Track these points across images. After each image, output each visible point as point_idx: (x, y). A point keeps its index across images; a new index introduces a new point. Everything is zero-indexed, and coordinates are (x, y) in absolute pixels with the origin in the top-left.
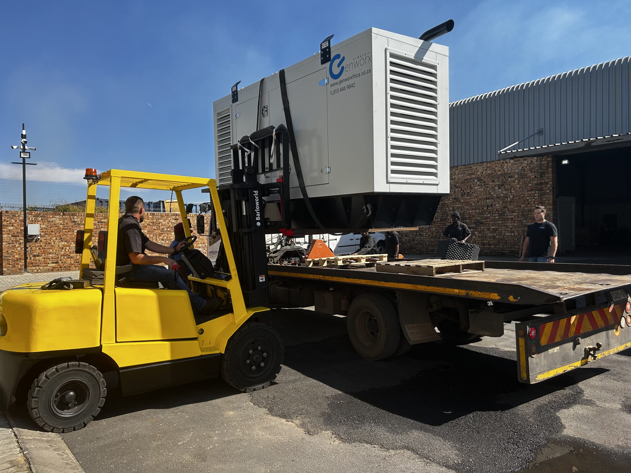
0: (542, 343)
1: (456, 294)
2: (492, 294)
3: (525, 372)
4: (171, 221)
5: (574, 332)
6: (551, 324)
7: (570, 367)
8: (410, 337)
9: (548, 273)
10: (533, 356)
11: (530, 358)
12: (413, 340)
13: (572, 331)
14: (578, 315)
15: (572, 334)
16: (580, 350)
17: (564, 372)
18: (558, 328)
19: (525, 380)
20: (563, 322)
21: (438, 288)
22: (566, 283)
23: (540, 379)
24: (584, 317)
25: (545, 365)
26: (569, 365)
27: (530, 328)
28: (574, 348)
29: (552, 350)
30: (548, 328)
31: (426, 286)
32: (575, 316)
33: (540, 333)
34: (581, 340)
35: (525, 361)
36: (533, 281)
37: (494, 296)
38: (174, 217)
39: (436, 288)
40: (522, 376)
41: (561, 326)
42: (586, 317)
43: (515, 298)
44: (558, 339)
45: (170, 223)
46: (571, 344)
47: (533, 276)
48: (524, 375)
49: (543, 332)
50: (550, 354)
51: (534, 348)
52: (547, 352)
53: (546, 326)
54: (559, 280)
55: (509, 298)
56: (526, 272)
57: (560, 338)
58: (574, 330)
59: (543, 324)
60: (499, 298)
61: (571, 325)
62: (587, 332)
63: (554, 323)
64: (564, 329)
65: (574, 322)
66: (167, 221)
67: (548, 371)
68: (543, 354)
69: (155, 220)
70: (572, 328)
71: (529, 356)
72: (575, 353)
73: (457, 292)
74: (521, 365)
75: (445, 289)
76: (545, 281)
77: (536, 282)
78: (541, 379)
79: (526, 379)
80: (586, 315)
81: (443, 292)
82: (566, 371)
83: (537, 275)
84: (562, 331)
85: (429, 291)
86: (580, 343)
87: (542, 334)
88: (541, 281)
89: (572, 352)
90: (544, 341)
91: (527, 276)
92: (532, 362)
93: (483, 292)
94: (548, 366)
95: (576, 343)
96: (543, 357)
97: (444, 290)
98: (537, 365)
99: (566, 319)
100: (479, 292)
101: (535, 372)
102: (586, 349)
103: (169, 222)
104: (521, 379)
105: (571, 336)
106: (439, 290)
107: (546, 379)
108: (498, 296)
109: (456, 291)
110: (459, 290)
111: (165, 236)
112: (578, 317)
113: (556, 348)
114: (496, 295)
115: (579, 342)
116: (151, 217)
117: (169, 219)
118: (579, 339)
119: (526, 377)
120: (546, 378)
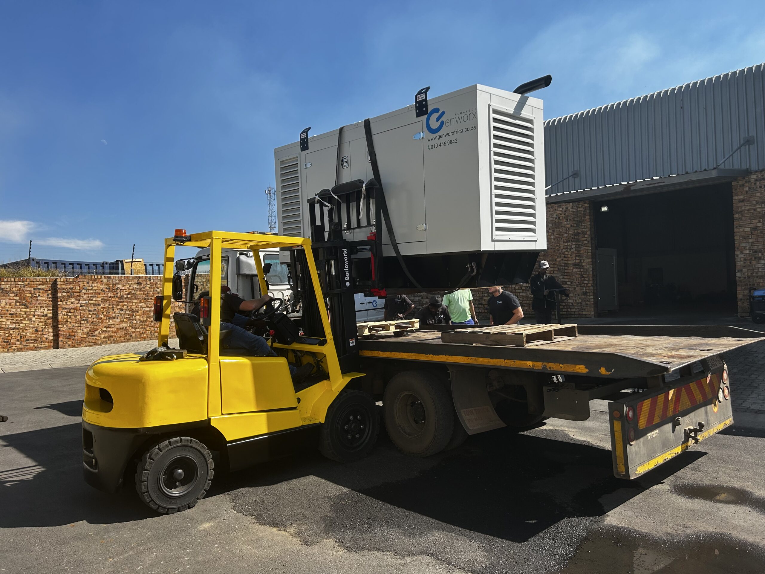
0: (641, 426)
1: (530, 367)
2: (578, 367)
3: (623, 465)
4: (132, 286)
5: (673, 410)
6: (649, 401)
7: (670, 454)
8: (468, 425)
9: (627, 338)
10: (632, 443)
11: (628, 446)
12: (471, 429)
13: (670, 409)
14: (676, 389)
15: (670, 413)
16: (680, 433)
17: (665, 461)
18: (656, 406)
19: (623, 475)
20: (661, 398)
21: (506, 361)
22: (658, 349)
23: (640, 472)
24: (682, 391)
25: (645, 454)
26: (669, 452)
27: (628, 408)
28: (674, 430)
29: (651, 434)
30: (646, 406)
31: (489, 359)
32: (673, 390)
33: (638, 414)
34: (681, 419)
35: (622, 450)
36: (618, 348)
37: (579, 368)
38: (136, 280)
39: (502, 361)
40: (618, 469)
41: (659, 404)
42: (684, 391)
43: (607, 370)
44: (657, 420)
45: (131, 288)
46: (670, 425)
47: (613, 342)
48: (622, 469)
49: (641, 412)
50: (649, 440)
51: (632, 434)
52: (645, 437)
53: (644, 404)
54: (648, 346)
55: (600, 370)
56: (601, 338)
57: (659, 419)
58: (673, 407)
59: (641, 403)
60: (587, 370)
61: (669, 402)
62: (685, 409)
63: (651, 400)
64: (662, 408)
65: (672, 398)
66: (127, 286)
67: (648, 462)
68: (642, 440)
69: (112, 285)
70: (670, 405)
71: (627, 444)
72: (675, 436)
73: (531, 365)
74: (617, 456)
75: (515, 362)
76: (633, 348)
77: (622, 350)
78: (642, 473)
79: (624, 473)
80: (684, 389)
81: (511, 366)
82: (667, 460)
83: (616, 340)
84: (661, 409)
85: (493, 364)
86: (681, 423)
87: (640, 415)
88: (628, 348)
89: (672, 435)
90: (642, 423)
91: (605, 342)
92: (631, 450)
93: (566, 365)
94: (648, 455)
95: (676, 424)
96: (641, 444)
97: (513, 362)
98: (636, 454)
99: (664, 394)
100: (560, 364)
101: (635, 463)
102: (685, 430)
103: (130, 286)
104: (618, 473)
105: (670, 416)
106: (506, 363)
107: (646, 472)
108: (585, 369)
109: (530, 363)
110: (534, 362)
111: (125, 305)
112: (676, 392)
113: (655, 432)
114: (583, 367)
115: (679, 422)
116: (105, 281)
117: (130, 283)
118: (679, 419)
119: (624, 470)
120: (646, 470)
